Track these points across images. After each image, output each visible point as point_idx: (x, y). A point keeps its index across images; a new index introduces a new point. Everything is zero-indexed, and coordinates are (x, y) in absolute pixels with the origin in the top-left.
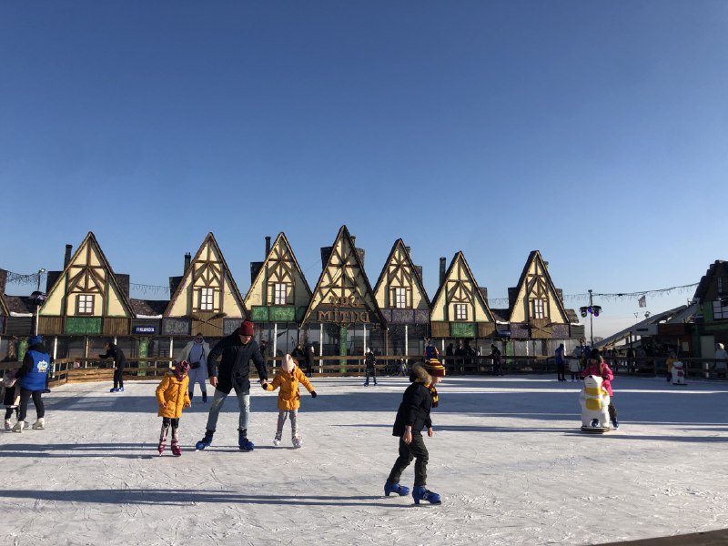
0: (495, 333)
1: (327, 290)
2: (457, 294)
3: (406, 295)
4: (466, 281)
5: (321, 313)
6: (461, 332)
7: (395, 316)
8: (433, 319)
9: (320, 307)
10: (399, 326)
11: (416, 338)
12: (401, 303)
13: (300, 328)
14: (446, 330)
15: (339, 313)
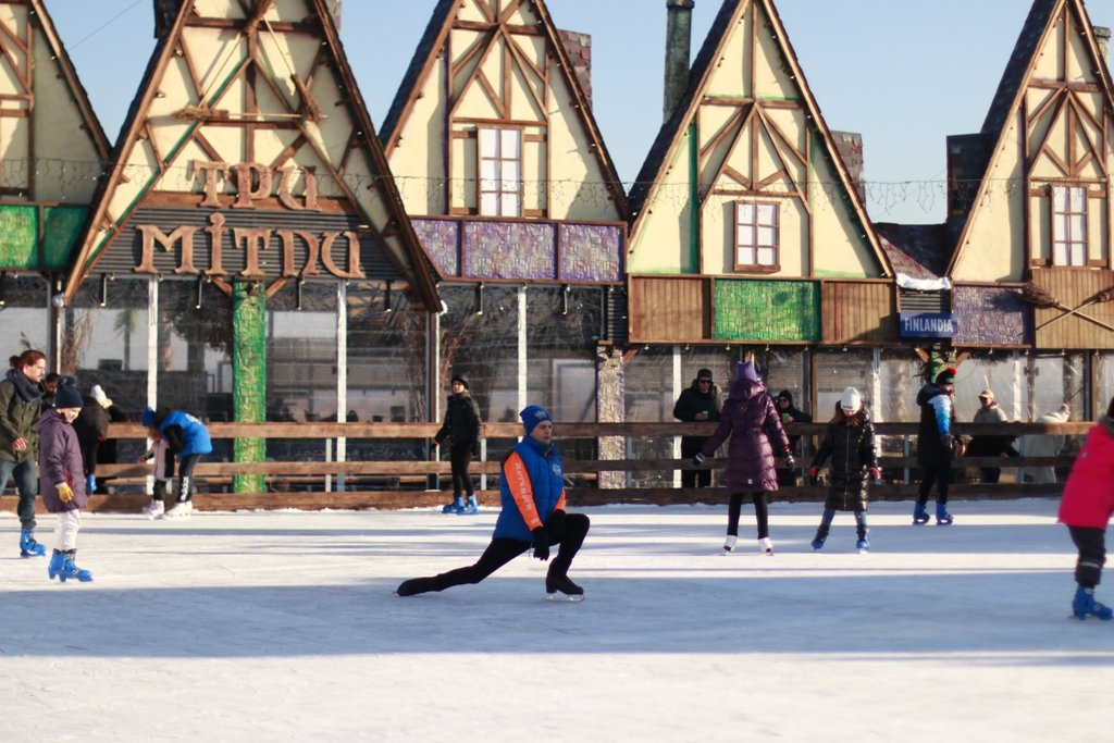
0: (893, 322)
1: (181, 129)
2: (739, 160)
3: (520, 159)
4: (778, 105)
5: (152, 233)
6: (753, 321)
7: (471, 250)
8: (635, 266)
9: (148, 206)
10: (490, 294)
11: (561, 347)
12: (500, 192)
13: (60, 302)
14: (690, 313)
15: (232, 234)
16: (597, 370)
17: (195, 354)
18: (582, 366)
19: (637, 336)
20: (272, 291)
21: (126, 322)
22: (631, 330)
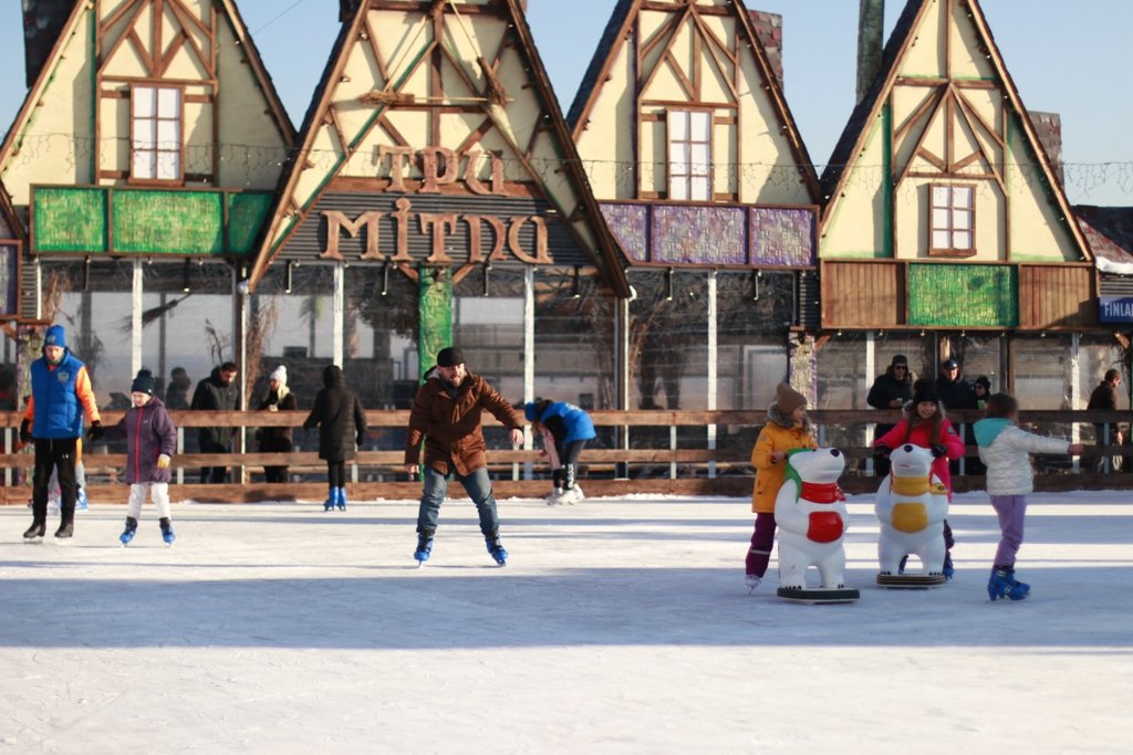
0: (1092, 307)
1: (367, 113)
2: (933, 141)
3: (710, 142)
4: (974, 85)
5: (337, 219)
6: (948, 307)
7: (661, 235)
8: (828, 250)
9: (333, 192)
10: (679, 280)
11: (752, 333)
12: (689, 176)
13: (245, 289)
14: (884, 298)
15: (418, 220)
16: (789, 356)
17: (381, 341)
18: (774, 352)
19: (830, 322)
20: (459, 277)
21: (312, 308)
22: (823, 316)
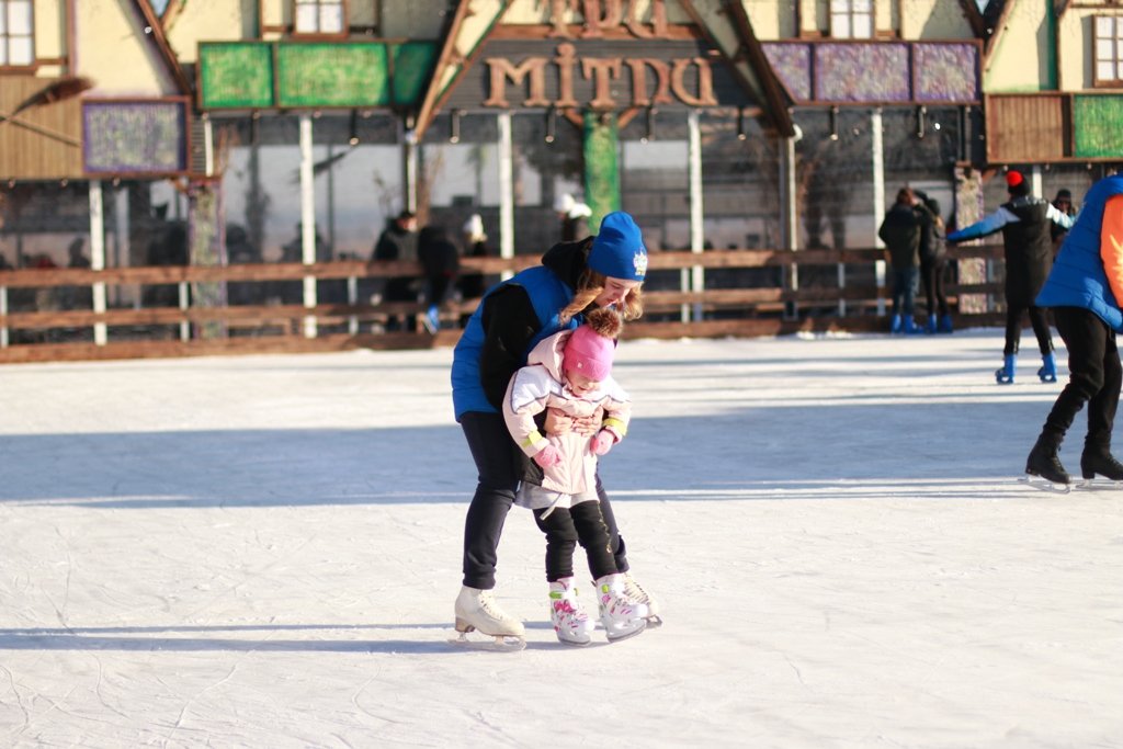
5: (501, 67)
6: (1114, 138)
7: (825, 73)
8: (995, 82)
9: (498, 40)
10: (846, 116)
11: (918, 170)
12: (851, 13)
13: (412, 139)
14: (1050, 131)
15: (581, 66)
16: (955, 191)
17: (547, 188)
18: (939, 188)
19: (996, 156)
20: (624, 121)
21: (476, 159)
22: (989, 150)
